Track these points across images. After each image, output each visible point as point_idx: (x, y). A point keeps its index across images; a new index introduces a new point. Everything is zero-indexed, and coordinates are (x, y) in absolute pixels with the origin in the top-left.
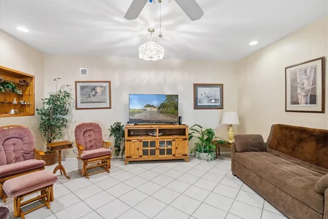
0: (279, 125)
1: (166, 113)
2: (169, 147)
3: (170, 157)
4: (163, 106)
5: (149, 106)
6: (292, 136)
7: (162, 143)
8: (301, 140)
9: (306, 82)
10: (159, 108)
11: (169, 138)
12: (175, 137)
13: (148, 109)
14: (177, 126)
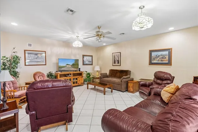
0: (111, 70)
1: (75, 67)
2: (76, 80)
3: (77, 84)
4: (73, 65)
5: (68, 65)
6: (114, 72)
7: (74, 79)
8: (116, 73)
9: (117, 58)
10: (72, 65)
11: (76, 77)
12: (79, 76)
13: (68, 66)
14: (78, 72)
